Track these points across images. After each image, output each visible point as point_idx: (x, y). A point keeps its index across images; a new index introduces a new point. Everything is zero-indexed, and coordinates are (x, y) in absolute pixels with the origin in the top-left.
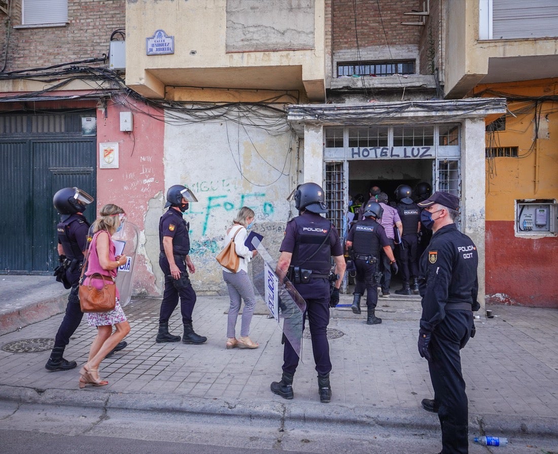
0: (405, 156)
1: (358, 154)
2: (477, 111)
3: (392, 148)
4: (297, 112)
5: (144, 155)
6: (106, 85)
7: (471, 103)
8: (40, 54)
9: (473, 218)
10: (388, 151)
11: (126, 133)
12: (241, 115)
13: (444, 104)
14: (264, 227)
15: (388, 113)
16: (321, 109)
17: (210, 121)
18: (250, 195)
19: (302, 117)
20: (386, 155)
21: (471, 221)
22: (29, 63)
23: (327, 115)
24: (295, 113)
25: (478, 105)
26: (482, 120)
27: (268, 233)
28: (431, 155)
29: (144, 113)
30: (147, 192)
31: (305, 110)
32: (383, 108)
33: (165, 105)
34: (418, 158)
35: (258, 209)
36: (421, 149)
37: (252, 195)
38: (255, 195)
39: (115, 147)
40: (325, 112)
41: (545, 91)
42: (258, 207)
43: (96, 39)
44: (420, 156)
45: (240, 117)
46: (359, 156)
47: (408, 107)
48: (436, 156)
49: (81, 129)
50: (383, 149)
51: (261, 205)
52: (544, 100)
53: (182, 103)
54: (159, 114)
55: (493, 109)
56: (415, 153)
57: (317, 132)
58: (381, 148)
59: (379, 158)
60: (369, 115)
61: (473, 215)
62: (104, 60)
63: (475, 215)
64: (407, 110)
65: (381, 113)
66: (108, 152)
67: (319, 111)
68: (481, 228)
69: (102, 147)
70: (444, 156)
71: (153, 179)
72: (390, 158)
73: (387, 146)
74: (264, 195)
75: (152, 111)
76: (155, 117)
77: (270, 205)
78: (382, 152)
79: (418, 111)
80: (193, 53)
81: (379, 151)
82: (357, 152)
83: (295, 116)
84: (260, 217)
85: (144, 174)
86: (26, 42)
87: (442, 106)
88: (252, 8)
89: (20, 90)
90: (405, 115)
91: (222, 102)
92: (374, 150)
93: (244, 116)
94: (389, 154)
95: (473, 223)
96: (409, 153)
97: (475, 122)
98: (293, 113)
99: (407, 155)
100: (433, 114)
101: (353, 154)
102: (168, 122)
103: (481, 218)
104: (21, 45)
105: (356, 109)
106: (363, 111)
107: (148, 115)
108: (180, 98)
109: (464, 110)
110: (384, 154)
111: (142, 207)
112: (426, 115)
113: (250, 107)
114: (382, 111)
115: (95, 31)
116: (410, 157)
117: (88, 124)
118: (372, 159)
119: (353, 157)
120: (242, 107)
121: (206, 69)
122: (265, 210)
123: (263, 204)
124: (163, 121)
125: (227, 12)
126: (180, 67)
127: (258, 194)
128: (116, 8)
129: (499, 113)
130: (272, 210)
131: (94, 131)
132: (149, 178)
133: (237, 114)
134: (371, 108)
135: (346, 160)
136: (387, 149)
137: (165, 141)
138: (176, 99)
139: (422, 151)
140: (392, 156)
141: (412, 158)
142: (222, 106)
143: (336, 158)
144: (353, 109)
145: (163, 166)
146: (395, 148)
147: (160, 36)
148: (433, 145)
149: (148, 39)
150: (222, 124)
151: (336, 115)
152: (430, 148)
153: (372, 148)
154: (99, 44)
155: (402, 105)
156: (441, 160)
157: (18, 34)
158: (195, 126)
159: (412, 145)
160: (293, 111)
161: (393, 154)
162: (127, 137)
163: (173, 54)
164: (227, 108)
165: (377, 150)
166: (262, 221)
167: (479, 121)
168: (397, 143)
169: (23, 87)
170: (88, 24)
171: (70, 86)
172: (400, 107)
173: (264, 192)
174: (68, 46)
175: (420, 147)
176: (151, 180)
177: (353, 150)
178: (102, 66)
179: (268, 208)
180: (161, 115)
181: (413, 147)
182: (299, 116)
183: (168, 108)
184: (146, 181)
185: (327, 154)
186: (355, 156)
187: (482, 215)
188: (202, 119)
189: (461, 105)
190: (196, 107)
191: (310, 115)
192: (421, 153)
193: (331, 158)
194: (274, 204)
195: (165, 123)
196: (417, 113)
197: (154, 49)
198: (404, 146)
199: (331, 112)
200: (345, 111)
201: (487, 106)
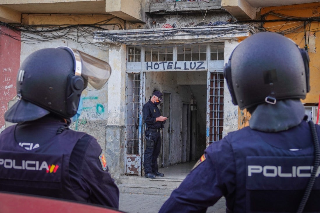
0: (185, 68)
1: (151, 67)
2: (227, 35)
3: (176, 63)
4: (99, 36)
5: (6, 67)
7: (223, 29)
9: (229, 117)
10: (173, 65)
12: (79, 34)
13: (203, 29)
14: (96, 123)
15: (163, 36)
16: (116, 34)
17: (55, 40)
18: (86, 98)
19: (103, 40)
20: (171, 68)
21: (228, 120)
23: (121, 39)
24: (99, 37)
25: (226, 30)
26: (237, 41)
27: (100, 128)
28: (204, 68)
29: (6, 35)
30: (7, 96)
31: (105, 35)
32: (160, 33)
33: (22, 28)
34: (195, 70)
35: (92, 109)
36: (197, 63)
37: (87, 98)
38: (90, 98)
40: (120, 36)
41: (313, 13)
42: (92, 108)
44: (197, 69)
45: (78, 36)
46: (152, 69)
47: (177, 32)
48: (208, 69)
50: (169, 63)
51: (94, 106)
52: (311, 21)
53: (34, 26)
54: (17, 35)
55: (239, 33)
56: (193, 66)
57: (118, 50)
58: (168, 62)
59: (166, 70)
60: (150, 39)
61: (229, 116)
63: (230, 115)
64: (177, 34)
65: (158, 37)
67: (115, 36)
68: (235, 126)
70: (214, 69)
71: (12, 85)
72: (174, 70)
73: (172, 61)
74: (96, 98)
75: (12, 33)
76: (15, 38)
77: (102, 106)
78: (168, 66)
79: (184, 35)
81: (166, 65)
82: (151, 65)
83: (98, 39)
84: (93, 115)
85: (6, 82)
87: (202, 31)
90: (176, 38)
91: (65, 25)
92: (162, 64)
93: (82, 36)
94: (173, 67)
95: (230, 122)
96: (188, 67)
97: (231, 42)
98: (97, 37)
99: (187, 68)
100: (196, 37)
101: (148, 67)
102: (24, 41)
103: (235, 118)
105: (140, 34)
106: (146, 35)
107: (9, 36)
108: (33, 22)
109: (217, 34)
110: (169, 67)
111: (4, 107)
112: (190, 38)
113: (86, 28)
114: (159, 35)
116: (189, 69)
118: (161, 71)
119: (147, 69)
120: (80, 28)
121: (40, 4)
122: (97, 110)
123: (96, 105)
124: (20, 41)
126: (22, 3)
127: (92, 97)
129: (243, 36)
130: (103, 110)
132: (9, 85)
133: (76, 34)
134: (151, 33)
135: (142, 71)
136: (172, 63)
137: (21, 56)
138: (30, 23)
139: (198, 65)
140: (175, 68)
141: (190, 70)
143: (135, 70)
144: (139, 34)
146: (178, 62)
148: (206, 60)
150: (65, 42)
151: (127, 38)
152: (203, 62)
153: (161, 62)
155: (173, 31)
156: (212, 72)
158: (44, 44)
159: (191, 60)
160: (97, 36)
161: (176, 67)
164: (68, 29)
165: (165, 63)
166: (95, 119)
167: (234, 42)
168: (180, 58)
172: (172, 32)
173: (97, 96)
175: (196, 62)
177: (147, 63)
179: (100, 109)
180: (19, 36)
181: (191, 61)
182: (102, 39)
184: (7, 87)
185: (128, 67)
186: (149, 68)
187: (236, 115)
188: (49, 39)
189: (214, 31)
190: (44, 29)
191: (109, 39)
192: (196, 67)
193: (132, 70)
194: (105, 106)
195: (22, 42)
196: (184, 36)
198: (185, 60)
199: (124, 36)
200: (134, 36)
201: (234, 31)
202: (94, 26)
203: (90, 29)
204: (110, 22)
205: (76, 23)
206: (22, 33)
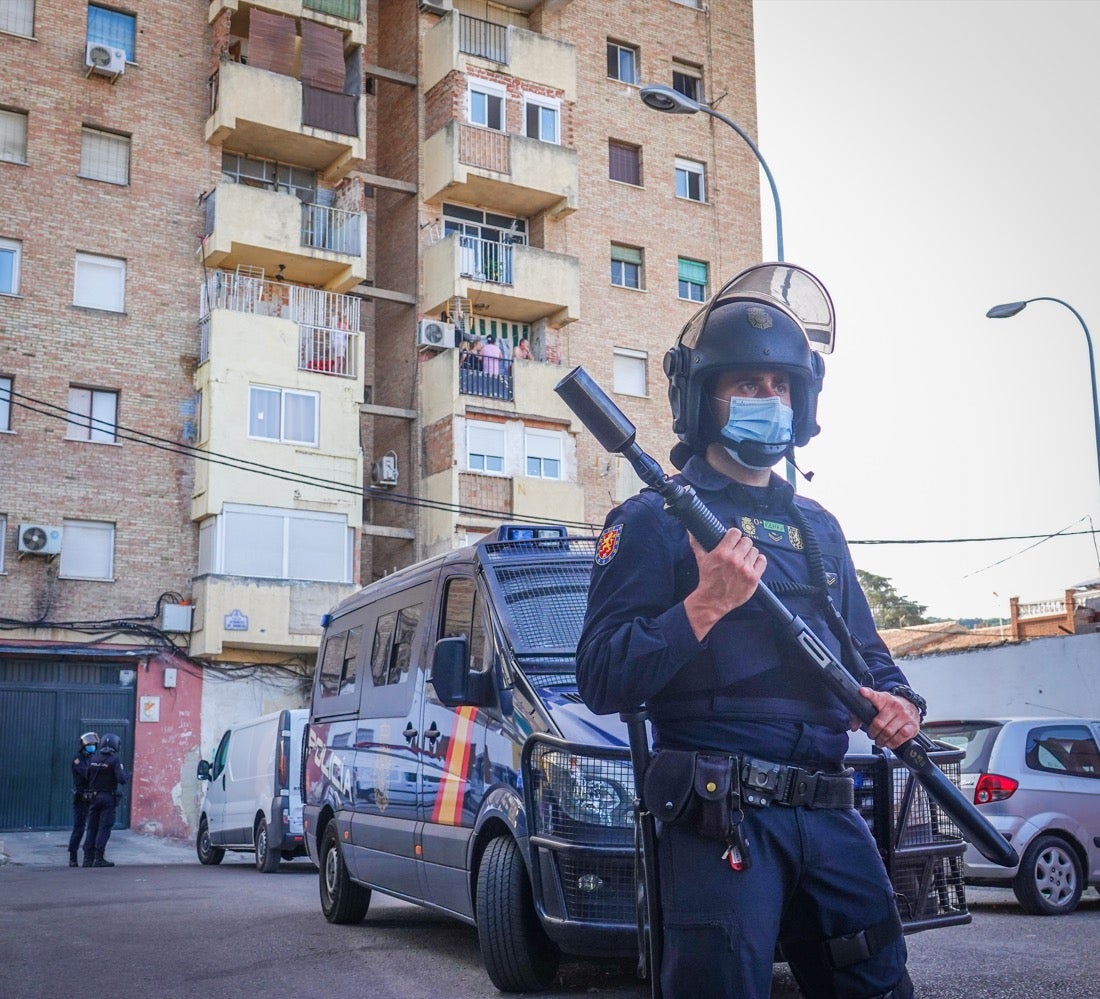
5: (183, 710)
6: (152, 642)
8: (85, 606)
11: (169, 688)
12: (264, 675)
17: (239, 680)
22: (71, 613)
30: (184, 746)
33: (205, 664)
39: (156, 701)
43: (143, 598)
45: (263, 677)
49: (118, 682)
54: (198, 672)
62: (152, 618)
66: (149, 706)
69: (143, 701)
71: (191, 733)
75: (192, 669)
76: (195, 674)
80: (263, 631)
85: (182, 728)
86: (70, 592)
88: (310, 600)
89: (59, 639)
91: (251, 663)
93: (267, 677)
102: (207, 680)
104: (63, 594)
107: (190, 672)
111: (179, 759)
113: (270, 668)
115: (142, 589)
117: (126, 677)
120: (264, 668)
124: (202, 679)
125: (291, 601)
126: (252, 642)
128: (164, 571)
131: (134, 683)
132: (187, 732)
133: (260, 674)
137: (204, 698)
142: (249, 667)
145: (200, 721)
147: (237, 614)
149: (226, 616)
150: (250, 683)
154: (145, 602)
157: (60, 584)
158: (228, 684)
162: (167, 693)
163: (246, 630)
164: (253, 668)
169: (62, 636)
170: (136, 583)
171: (114, 640)
174: (114, 601)
176: (189, 734)
178: (148, 623)
180: (201, 673)
183: (207, 667)
184: (183, 735)
188: (234, 678)
190: (228, 667)
195: (204, 681)
197: (232, 625)
202: (279, 667)
203: (273, 669)
204: (293, 663)
205: (259, 662)
206: (205, 669)
